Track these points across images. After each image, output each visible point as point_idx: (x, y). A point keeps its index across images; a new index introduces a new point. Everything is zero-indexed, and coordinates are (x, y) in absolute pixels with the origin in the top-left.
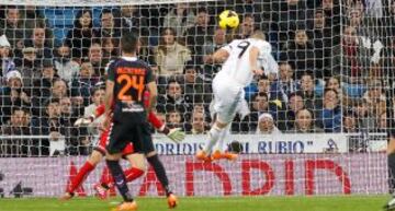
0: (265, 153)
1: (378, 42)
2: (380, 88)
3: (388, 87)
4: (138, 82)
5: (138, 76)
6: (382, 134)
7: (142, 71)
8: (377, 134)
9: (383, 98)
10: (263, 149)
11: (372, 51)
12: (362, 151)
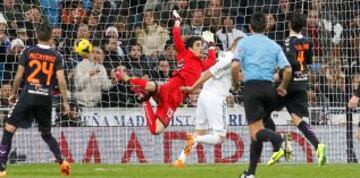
0: (236, 125)
1: (338, 25)
2: (340, 66)
3: (347, 66)
4: (48, 68)
5: (48, 63)
6: (341, 108)
7: (52, 59)
8: (337, 108)
9: (343, 75)
10: (234, 121)
11: (333, 33)
12: (323, 124)
